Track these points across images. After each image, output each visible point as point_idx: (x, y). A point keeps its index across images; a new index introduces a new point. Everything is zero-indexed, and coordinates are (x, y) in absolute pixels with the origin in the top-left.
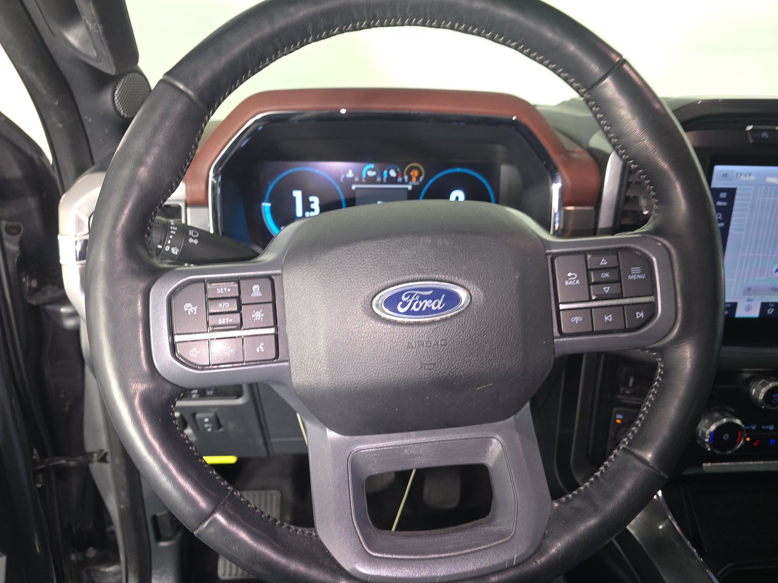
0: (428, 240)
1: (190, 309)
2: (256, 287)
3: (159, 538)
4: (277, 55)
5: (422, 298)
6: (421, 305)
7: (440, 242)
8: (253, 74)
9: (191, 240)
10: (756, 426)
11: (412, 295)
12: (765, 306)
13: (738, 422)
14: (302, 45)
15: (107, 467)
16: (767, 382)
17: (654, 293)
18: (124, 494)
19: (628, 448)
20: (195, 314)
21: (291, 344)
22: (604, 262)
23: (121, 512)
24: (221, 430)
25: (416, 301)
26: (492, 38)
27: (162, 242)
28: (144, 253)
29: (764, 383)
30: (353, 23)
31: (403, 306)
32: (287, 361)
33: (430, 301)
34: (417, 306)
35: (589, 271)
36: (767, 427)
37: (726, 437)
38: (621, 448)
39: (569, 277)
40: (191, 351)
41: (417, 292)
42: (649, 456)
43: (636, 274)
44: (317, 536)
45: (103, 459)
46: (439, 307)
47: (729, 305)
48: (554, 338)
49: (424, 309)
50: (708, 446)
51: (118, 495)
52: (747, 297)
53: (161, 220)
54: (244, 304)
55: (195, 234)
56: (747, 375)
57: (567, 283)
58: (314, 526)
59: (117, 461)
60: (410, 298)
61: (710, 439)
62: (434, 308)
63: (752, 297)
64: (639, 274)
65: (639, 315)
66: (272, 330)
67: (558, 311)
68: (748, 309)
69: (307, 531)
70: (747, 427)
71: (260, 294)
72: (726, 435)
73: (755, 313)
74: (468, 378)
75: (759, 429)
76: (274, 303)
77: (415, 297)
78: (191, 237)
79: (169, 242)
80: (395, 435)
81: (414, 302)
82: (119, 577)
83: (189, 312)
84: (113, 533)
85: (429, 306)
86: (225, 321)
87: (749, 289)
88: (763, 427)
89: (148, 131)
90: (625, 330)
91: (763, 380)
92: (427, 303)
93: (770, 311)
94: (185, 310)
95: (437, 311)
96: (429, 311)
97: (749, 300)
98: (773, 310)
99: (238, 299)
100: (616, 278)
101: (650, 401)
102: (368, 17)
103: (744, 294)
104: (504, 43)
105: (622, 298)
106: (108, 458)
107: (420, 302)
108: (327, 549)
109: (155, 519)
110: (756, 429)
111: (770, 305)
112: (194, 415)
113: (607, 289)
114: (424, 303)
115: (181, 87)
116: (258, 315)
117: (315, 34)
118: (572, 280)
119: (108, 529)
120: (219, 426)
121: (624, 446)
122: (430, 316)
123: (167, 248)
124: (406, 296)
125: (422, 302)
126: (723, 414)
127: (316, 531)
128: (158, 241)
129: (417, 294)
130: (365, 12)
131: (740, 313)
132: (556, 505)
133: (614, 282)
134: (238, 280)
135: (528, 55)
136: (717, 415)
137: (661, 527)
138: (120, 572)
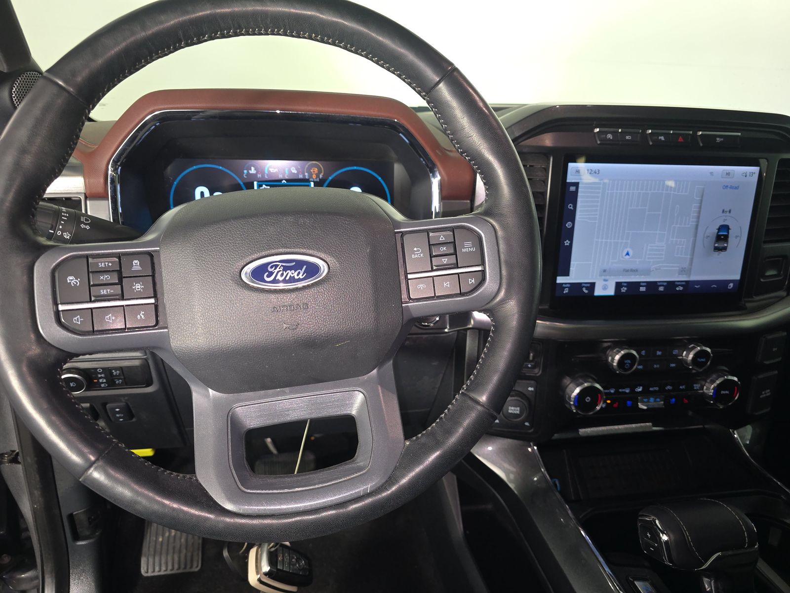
0: (290, 219)
1: (73, 281)
2: (136, 262)
3: (76, 537)
4: (153, 57)
5: (286, 269)
6: (285, 274)
7: (301, 221)
8: (131, 73)
9: (83, 226)
10: (614, 390)
11: (276, 266)
12: (619, 285)
13: (598, 386)
14: (176, 49)
15: (19, 468)
16: (620, 350)
17: (483, 263)
18: (37, 493)
19: (466, 392)
20: (78, 285)
21: (169, 311)
22: (442, 239)
23: (35, 512)
24: (134, 420)
25: (281, 271)
26: (345, 48)
27: (54, 228)
28: (29, 231)
29: (618, 351)
30: (221, 32)
31: (268, 276)
32: (166, 328)
33: (293, 271)
34: (282, 275)
35: (431, 246)
36: (624, 390)
37: (588, 400)
38: (460, 392)
39: (415, 251)
40: (74, 319)
41: (280, 264)
42: (483, 398)
43: (467, 247)
44: (197, 480)
45: (14, 460)
46: (301, 276)
47: (589, 285)
48: (402, 303)
49: (287, 278)
50: (573, 408)
51: (31, 494)
52: (603, 277)
53: (52, 208)
54: (124, 277)
55: (86, 220)
56: (606, 345)
57: (413, 256)
58: (195, 473)
59: (29, 460)
60: (275, 269)
61: (574, 402)
62: (296, 277)
63: (607, 277)
64: (470, 247)
65: (471, 281)
66: (152, 301)
67: (407, 279)
68: (605, 288)
69: (188, 476)
70: (606, 391)
71: (139, 268)
72: (588, 398)
73: (611, 292)
74: (327, 337)
75: (617, 392)
76: (153, 276)
77: (280, 268)
78: (83, 223)
79: (61, 227)
80: (270, 392)
81: (278, 272)
82: (36, 582)
83: (72, 283)
84: (29, 539)
85: (292, 275)
86: (107, 291)
87: (605, 271)
88: (620, 390)
89: (30, 122)
90: (461, 294)
91: (617, 349)
92: (290, 273)
93: (624, 290)
94: (69, 281)
95: (299, 280)
96: (292, 280)
97: (605, 280)
98: (626, 289)
99: (120, 272)
100: (452, 251)
101: (485, 353)
102: (234, 26)
103: (601, 275)
104: (356, 52)
105: (458, 268)
106: (20, 459)
107: (284, 272)
108: (205, 490)
109: (71, 517)
110: (615, 391)
111: (623, 284)
112: (104, 405)
113: (445, 260)
114: (288, 273)
115: (61, 83)
116: (138, 287)
117: (186, 40)
118: (417, 254)
119: (24, 535)
120: (132, 416)
121: (463, 391)
122: (293, 284)
123: (59, 233)
124: (272, 267)
125: (286, 272)
126: (586, 378)
127: (196, 477)
128: (50, 226)
129: (282, 266)
130: (231, 22)
131: (598, 292)
132: (408, 443)
133: (451, 254)
134: (119, 256)
135: (377, 63)
136: (581, 381)
137: (535, 479)
138: (37, 578)
